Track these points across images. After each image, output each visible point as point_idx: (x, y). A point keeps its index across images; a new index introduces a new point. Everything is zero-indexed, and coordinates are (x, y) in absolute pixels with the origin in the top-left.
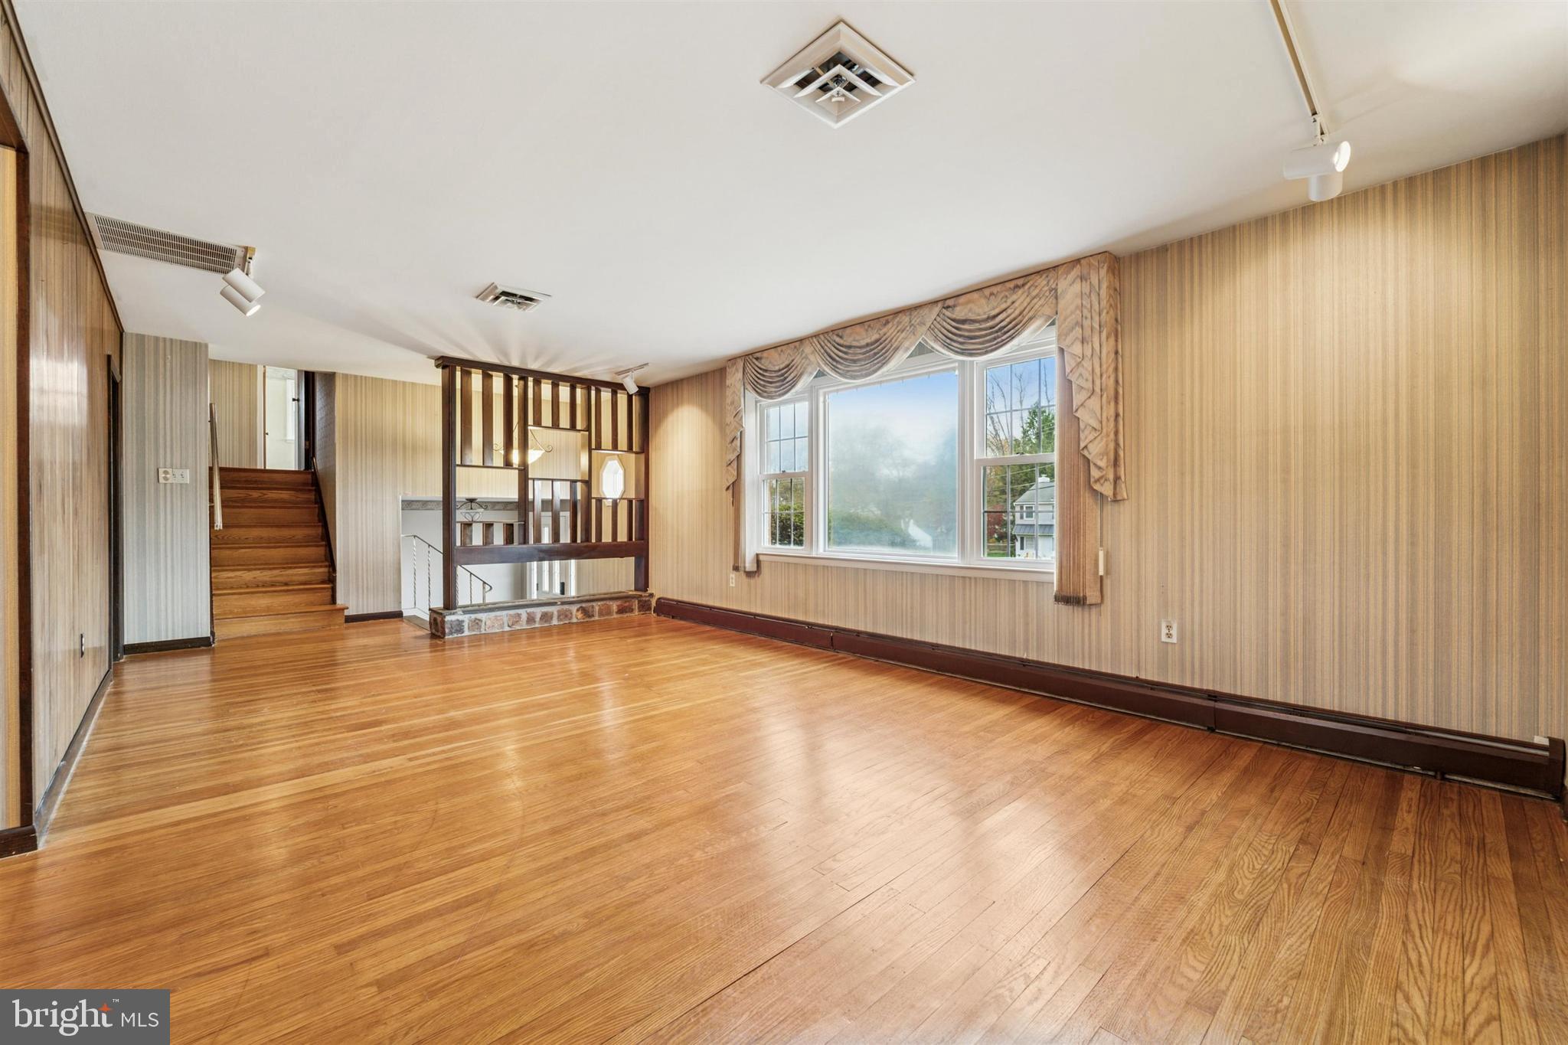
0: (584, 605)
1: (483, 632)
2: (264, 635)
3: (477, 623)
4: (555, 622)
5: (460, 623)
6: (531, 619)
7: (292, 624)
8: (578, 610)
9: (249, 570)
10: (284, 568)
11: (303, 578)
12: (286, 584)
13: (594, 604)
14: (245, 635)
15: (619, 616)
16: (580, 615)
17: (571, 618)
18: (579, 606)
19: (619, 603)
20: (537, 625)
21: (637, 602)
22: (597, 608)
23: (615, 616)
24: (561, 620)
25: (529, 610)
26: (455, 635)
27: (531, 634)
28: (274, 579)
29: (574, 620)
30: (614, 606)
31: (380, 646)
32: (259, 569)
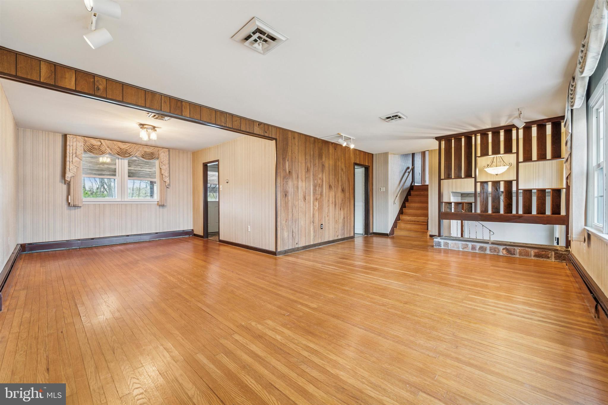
0: (508, 247)
1: (450, 248)
2: (404, 236)
3: (446, 244)
4: (488, 252)
5: (439, 243)
6: (473, 248)
7: (412, 234)
8: (503, 249)
9: (409, 216)
10: (417, 216)
11: (422, 220)
12: (418, 222)
13: (516, 248)
14: (401, 235)
15: (536, 258)
16: (505, 252)
17: (498, 252)
18: (504, 247)
19: (536, 251)
20: (477, 251)
21: (553, 253)
22: (518, 251)
23: (533, 258)
24: (492, 252)
25: (473, 243)
26: (438, 247)
27: (474, 255)
28: (415, 220)
29: (501, 254)
30: (533, 252)
31: (415, 245)
32: (411, 216)
